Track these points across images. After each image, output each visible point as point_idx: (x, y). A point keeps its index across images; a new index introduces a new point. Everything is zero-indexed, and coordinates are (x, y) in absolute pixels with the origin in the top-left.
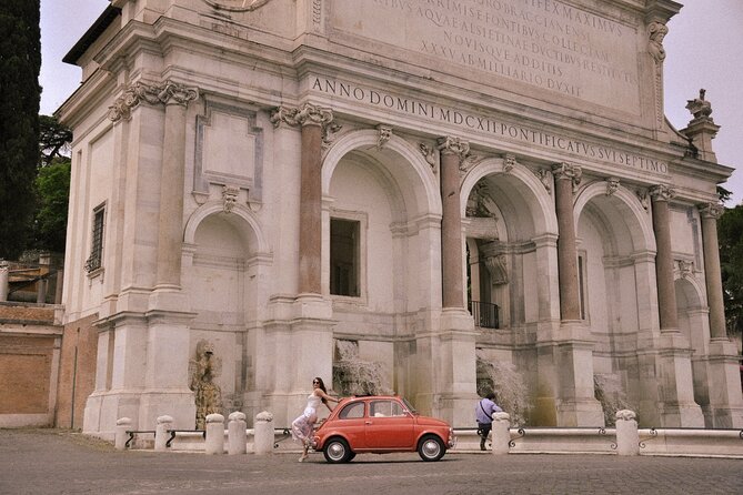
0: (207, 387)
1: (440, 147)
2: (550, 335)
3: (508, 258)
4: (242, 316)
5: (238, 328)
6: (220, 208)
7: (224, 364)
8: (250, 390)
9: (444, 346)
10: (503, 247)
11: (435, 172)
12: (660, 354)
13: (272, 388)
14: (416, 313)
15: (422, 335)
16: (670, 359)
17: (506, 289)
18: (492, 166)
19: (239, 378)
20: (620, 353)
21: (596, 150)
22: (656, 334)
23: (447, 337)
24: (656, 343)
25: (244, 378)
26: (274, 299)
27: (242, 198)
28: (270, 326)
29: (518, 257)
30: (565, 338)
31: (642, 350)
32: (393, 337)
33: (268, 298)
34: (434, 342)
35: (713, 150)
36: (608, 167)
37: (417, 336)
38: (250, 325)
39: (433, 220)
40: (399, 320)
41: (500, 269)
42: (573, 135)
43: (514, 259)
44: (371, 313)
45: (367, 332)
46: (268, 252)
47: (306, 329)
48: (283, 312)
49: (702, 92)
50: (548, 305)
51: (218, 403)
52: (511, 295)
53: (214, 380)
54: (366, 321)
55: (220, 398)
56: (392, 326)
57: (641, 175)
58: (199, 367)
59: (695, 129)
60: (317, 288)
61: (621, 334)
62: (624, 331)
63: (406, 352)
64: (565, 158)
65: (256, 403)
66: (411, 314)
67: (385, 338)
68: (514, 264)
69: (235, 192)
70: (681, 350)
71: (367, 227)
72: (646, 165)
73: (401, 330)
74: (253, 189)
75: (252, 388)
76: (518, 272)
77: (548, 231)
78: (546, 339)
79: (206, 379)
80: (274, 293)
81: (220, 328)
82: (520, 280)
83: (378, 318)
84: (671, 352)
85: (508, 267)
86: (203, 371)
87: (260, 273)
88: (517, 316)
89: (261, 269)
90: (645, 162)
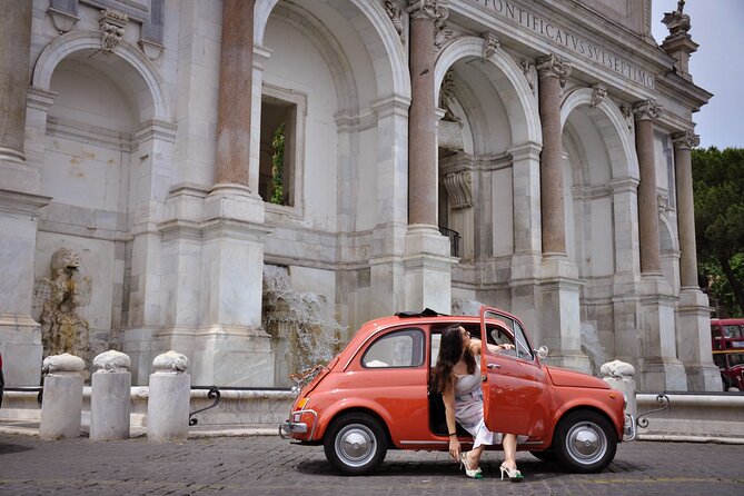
0: (66, 320)
1: (410, 9)
2: (530, 271)
3: (473, 176)
4: (125, 218)
5: (119, 235)
6: (95, 44)
7: (95, 287)
8: (133, 326)
9: (410, 275)
10: (468, 161)
11: (403, 42)
12: (641, 301)
13: (170, 323)
14: (371, 233)
15: (379, 261)
16: (653, 307)
17: (469, 215)
18: (471, 47)
19: (119, 310)
20: (589, 299)
21: (586, 46)
22: (637, 278)
23: (416, 264)
24: (636, 287)
25: (125, 307)
26: (176, 191)
27: (131, 34)
28: (170, 230)
29: (486, 175)
30: (549, 275)
31: (621, 296)
32: (336, 263)
33: (168, 189)
34: (397, 269)
35: (690, 73)
36: (596, 69)
37: (371, 262)
38: (139, 229)
39: (399, 105)
40: (344, 241)
41: (463, 189)
42: (563, 22)
43: (480, 176)
44: (307, 230)
45: (301, 255)
46: (169, 121)
47: (226, 235)
48: (189, 209)
49: (681, 4)
50: (528, 232)
51: (83, 343)
52: (476, 222)
53: (79, 311)
54: (300, 240)
55: (87, 337)
56: (334, 250)
57: (630, 86)
58: (54, 289)
59: (672, 47)
60: (242, 178)
61: (591, 278)
62: (594, 274)
63: (352, 283)
64: (552, 49)
65: (144, 346)
66: (361, 234)
67: (325, 265)
68: (481, 183)
69: (119, 22)
70: (667, 297)
71: (305, 114)
72: (634, 75)
73: (346, 255)
74: (149, 24)
75: (139, 323)
76: (486, 193)
77: (530, 139)
78: (524, 276)
79: (64, 308)
80: (176, 182)
81: (90, 233)
82: (487, 204)
83: (317, 237)
84: (654, 299)
85: (474, 187)
86: (60, 295)
87: (156, 150)
88: (483, 247)
89: (157, 146)
90: (632, 70)
